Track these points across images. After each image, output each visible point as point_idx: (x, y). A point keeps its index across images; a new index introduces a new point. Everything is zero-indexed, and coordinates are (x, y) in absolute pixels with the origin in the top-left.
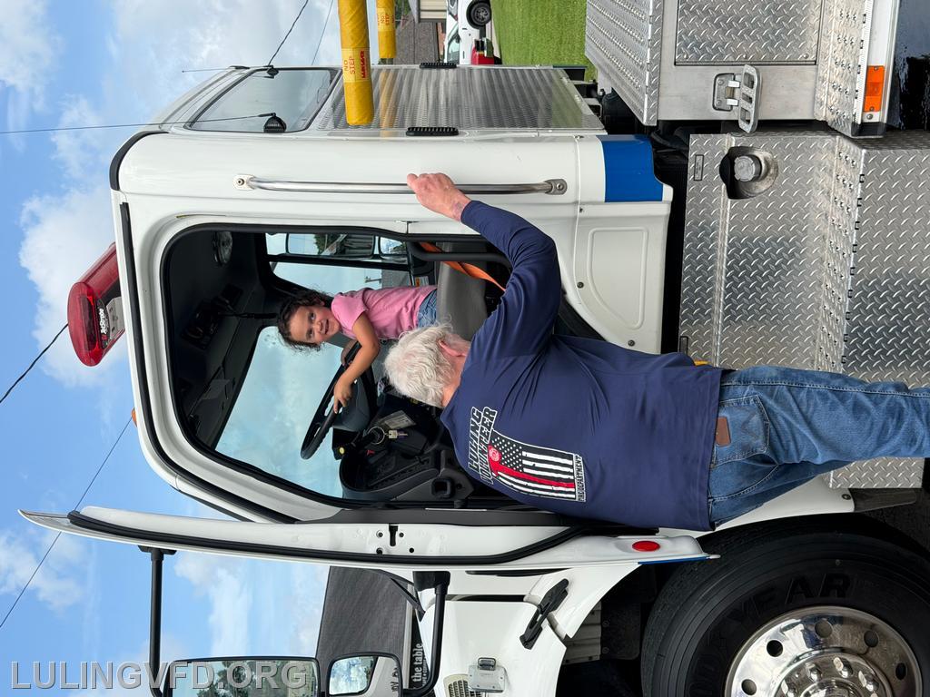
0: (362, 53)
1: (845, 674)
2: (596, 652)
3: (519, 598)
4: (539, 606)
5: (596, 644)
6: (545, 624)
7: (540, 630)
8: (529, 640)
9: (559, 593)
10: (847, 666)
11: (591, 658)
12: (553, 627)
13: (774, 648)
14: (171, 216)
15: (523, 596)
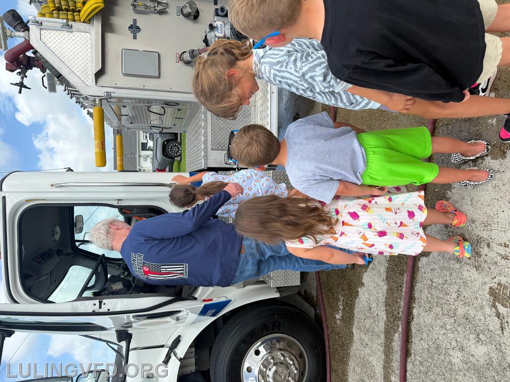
0: (102, 142)
1: (282, 358)
2: (193, 368)
3: (163, 346)
4: (170, 347)
5: (193, 365)
6: (172, 355)
7: (170, 357)
8: (166, 361)
9: (177, 341)
10: (283, 355)
11: (191, 371)
12: (175, 355)
13: (257, 353)
14: (23, 200)
15: (164, 345)
